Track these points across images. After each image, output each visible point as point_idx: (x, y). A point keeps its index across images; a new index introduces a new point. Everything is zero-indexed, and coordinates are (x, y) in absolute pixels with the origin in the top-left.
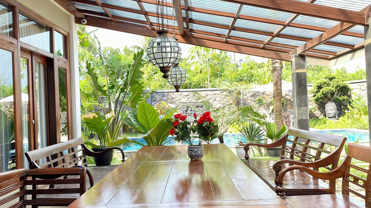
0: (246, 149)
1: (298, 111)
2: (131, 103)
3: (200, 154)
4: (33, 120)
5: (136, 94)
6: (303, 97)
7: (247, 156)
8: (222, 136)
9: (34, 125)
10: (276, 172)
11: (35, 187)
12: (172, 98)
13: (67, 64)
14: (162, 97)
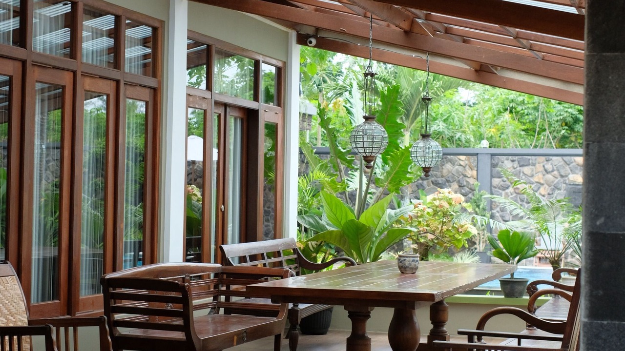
4: (223, 206)
5: (400, 167)
9: (223, 213)
11: (228, 287)
12: (546, 170)
13: (280, 115)
14: (520, 166)
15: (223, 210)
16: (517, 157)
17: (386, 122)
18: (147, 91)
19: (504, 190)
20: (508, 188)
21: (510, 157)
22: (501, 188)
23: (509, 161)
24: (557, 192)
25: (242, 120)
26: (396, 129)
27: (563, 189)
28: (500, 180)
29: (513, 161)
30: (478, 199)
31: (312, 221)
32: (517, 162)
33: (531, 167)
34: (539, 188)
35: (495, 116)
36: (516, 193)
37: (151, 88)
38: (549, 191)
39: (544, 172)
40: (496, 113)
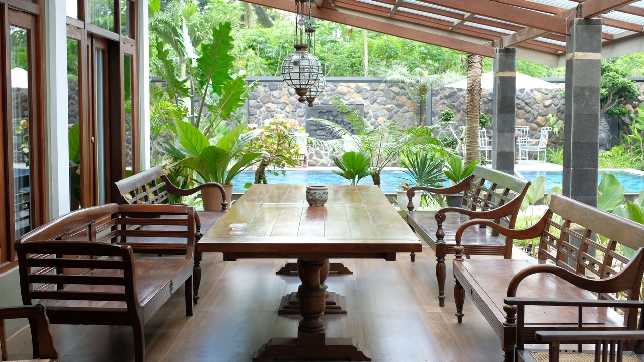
0: (410, 194)
1: (498, 139)
2: (222, 109)
3: (318, 197)
4: (93, 138)
5: (232, 95)
6: (508, 116)
7: (411, 206)
8: (379, 173)
9: (93, 144)
10: (438, 223)
11: (124, 227)
12: (290, 93)
13: (135, 47)
14: (270, 90)
15: (93, 141)
16: (268, 83)
17: (217, 55)
18: (29, 17)
19: (258, 109)
20: (261, 107)
21: (263, 83)
22: (256, 107)
23: (262, 86)
24: (299, 109)
25: (103, 51)
26: (227, 61)
27: (303, 107)
28: (255, 101)
29: (265, 86)
30: (239, 116)
31: (167, 147)
32: (267, 87)
33: (278, 91)
34: (285, 107)
35: (241, 51)
36: (267, 111)
37: (32, 14)
38: (293, 109)
39: (289, 95)
40: (243, 49)
